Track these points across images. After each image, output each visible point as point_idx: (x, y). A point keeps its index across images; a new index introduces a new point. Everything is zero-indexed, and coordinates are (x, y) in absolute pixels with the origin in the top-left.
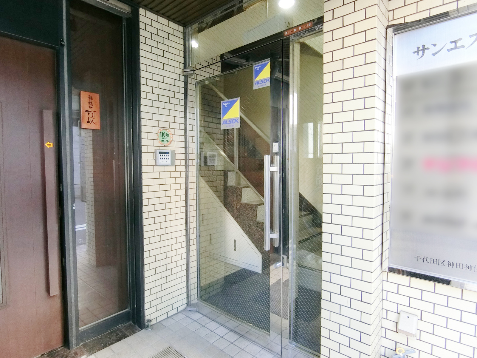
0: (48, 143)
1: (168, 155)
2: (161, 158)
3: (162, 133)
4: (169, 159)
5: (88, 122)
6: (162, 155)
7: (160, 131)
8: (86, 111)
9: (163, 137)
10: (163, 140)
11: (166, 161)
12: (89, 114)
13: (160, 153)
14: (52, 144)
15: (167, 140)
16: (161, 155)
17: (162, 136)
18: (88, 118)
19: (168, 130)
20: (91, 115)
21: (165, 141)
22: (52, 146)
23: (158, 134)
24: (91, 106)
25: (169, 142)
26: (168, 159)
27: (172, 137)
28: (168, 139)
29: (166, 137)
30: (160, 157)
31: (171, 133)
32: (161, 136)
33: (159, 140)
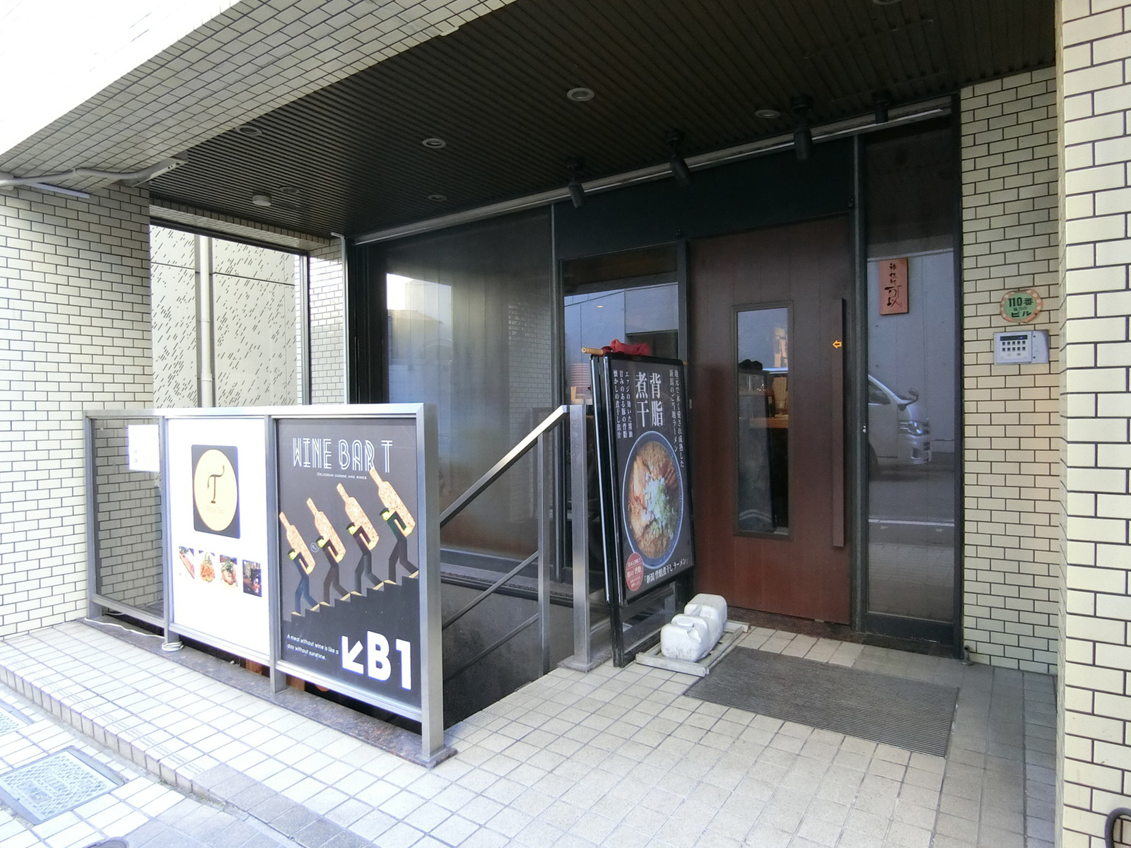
0: (836, 342)
1: (1024, 342)
2: (1004, 349)
3: (1014, 299)
4: (1026, 349)
5: (889, 304)
6: (1006, 342)
7: (1007, 297)
8: (887, 289)
9: (1017, 306)
10: (1015, 312)
11: (1019, 354)
12: (890, 291)
13: (1003, 339)
14: (840, 343)
15: (1026, 311)
16: (1004, 344)
17: (1014, 305)
18: (889, 298)
19: (1029, 292)
20: (893, 293)
21: (1021, 314)
22: (840, 345)
23: (1003, 303)
24: (893, 280)
25: (1032, 316)
26: (1024, 348)
27: (1041, 304)
28: (1030, 309)
29: (1024, 305)
30: (1002, 347)
31: (1038, 295)
32: (1010, 306)
33: (1004, 315)
